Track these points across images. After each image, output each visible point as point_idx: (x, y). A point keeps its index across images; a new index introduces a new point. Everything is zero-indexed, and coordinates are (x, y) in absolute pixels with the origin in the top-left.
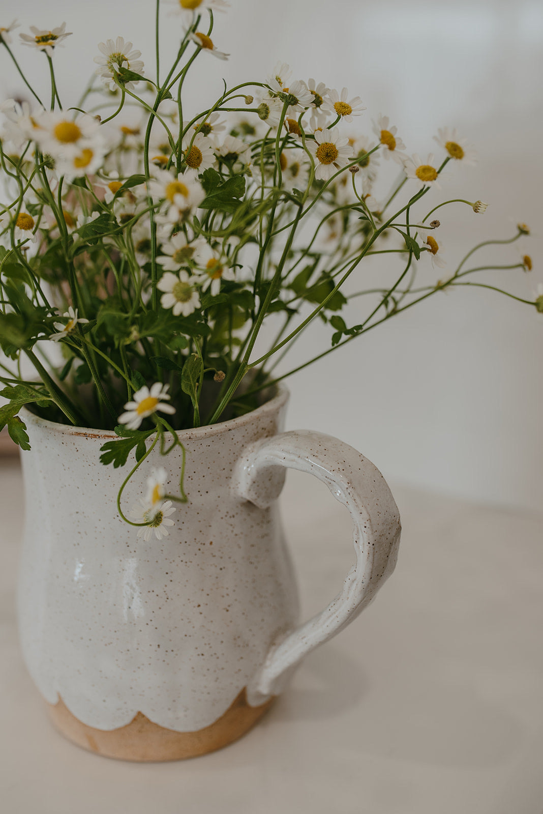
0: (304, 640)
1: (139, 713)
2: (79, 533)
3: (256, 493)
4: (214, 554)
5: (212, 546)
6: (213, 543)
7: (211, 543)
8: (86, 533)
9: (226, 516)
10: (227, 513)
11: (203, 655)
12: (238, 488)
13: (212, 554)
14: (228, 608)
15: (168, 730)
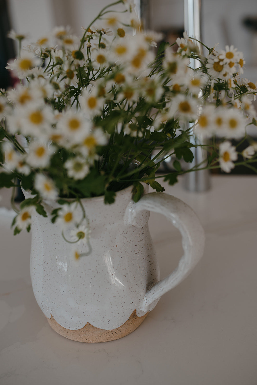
0: (162, 289)
1: (88, 323)
2: (56, 244)
3: (136, 222)
4: (118, 251)
5: (117, 247)
6: (118, 246)
7: (116, 246)
8: (58, 243)
9: (123, 233)
10: (123, 232)
11: (115, 297)
12: (128, 220)
13: (117, 251)
14: (126, 275)
15: (101, 329)
